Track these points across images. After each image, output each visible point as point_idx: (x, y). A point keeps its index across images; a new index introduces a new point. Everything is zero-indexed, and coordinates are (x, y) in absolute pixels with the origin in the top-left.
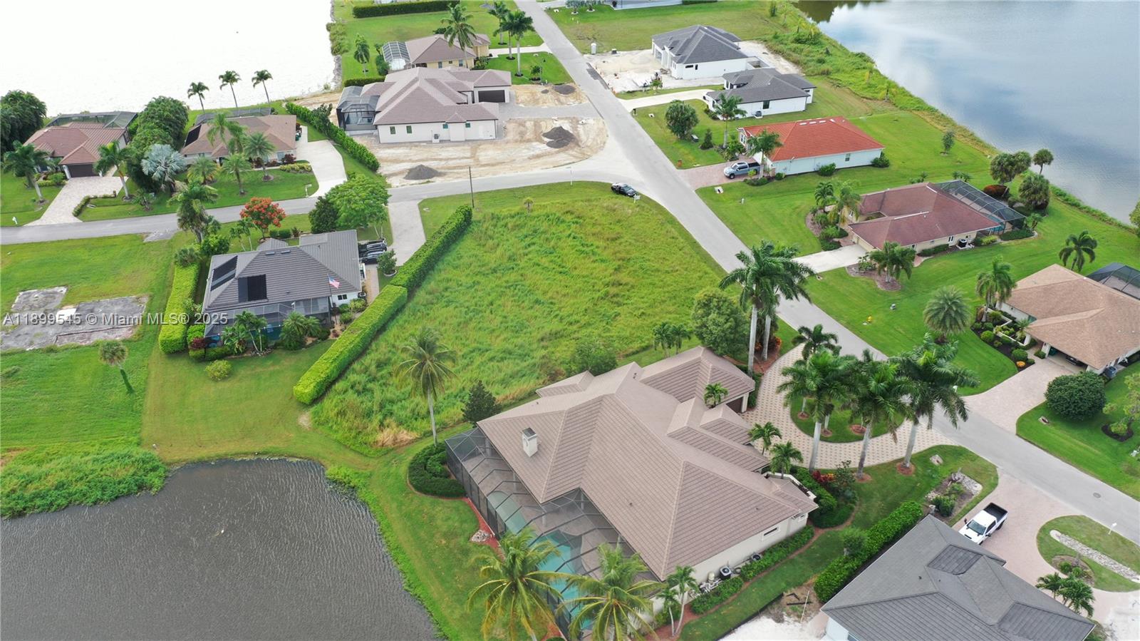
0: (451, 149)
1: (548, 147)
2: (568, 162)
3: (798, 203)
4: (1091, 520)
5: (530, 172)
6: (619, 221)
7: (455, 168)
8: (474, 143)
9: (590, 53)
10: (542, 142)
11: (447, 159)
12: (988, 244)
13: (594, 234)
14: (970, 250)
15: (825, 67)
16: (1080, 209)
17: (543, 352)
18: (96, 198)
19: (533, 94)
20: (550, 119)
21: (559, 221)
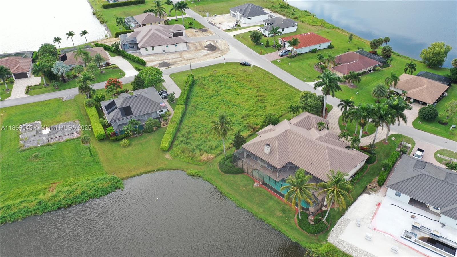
0: (170, 55)
1: (208, 52)
2: (219, 56)
3: (309, 63)
4: (447, 150)
5: (206, 61)
6: (249, 75)
7: (176, 62)
8: (180, 52)
9: (206, 16)
10: (205, 50)
11: (172, 59)
12: (378, 70)
13: (242, 80)
14: (372, 72)
15: (295, 16)
16: (400, 56)
17: (246, 122)
18: (31, 86)
19: (192, 33)
20: (204, 41)
21: (227, 77)
